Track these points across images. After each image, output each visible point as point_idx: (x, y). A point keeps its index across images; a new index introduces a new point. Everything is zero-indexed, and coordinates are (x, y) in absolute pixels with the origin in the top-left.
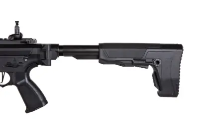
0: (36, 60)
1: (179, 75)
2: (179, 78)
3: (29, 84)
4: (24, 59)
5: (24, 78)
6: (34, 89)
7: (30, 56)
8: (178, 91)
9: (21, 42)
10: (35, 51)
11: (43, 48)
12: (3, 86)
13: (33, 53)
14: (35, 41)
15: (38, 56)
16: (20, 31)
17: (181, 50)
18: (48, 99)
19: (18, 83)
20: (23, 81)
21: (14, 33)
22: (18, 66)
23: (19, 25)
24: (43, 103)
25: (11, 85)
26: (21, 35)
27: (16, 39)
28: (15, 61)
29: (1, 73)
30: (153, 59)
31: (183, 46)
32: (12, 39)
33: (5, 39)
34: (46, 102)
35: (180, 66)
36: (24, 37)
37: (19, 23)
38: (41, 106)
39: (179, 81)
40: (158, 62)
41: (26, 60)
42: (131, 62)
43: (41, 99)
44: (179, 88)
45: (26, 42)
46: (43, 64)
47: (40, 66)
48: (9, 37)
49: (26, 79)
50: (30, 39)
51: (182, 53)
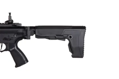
0: (21, 36)
1: (84, 45)
2: (84, 47)
3: (17, 50)
4: (14, 35)
5: (14, 47)
6: (20, 53)
7: (18, 34)
8: (84, 54)
9: (12, 25)
10: (21, 30)
11: (26, 29)
12: (2, 52)
13: (19, 32)
14: (21, 24)
15: (22, 33)
16: (12, 19)
17: (85, 30)
18: (28, 59)
19: (11, 50)
20: (14, 48)
21: (8, 20)
22: (10, 40)
23: (11, 15)
24: (26, 62)
25: (7, 51)
26: (12, 21)
27: (9, 23)
28: (9, 36)
29: (0, 44)
30: (68, 35)
31: (86, 27)
32: (7, 23)
33: (3, 24)
34: (27, 61)
35: (84, 39)
36: (14, 22)
37: (11, 14)
38: (24, 63)
39: (84, 49)
40: (71, 37)
41: (15, 36)
42: (54, 37)
43: (25, 59)
44: (84, 52)
45: (15, 25)
46: (25, 38)
47: (23, 40)
48: (5, 22)
49: (16, 47)
50: (17, 23)
51: (85, 31)
